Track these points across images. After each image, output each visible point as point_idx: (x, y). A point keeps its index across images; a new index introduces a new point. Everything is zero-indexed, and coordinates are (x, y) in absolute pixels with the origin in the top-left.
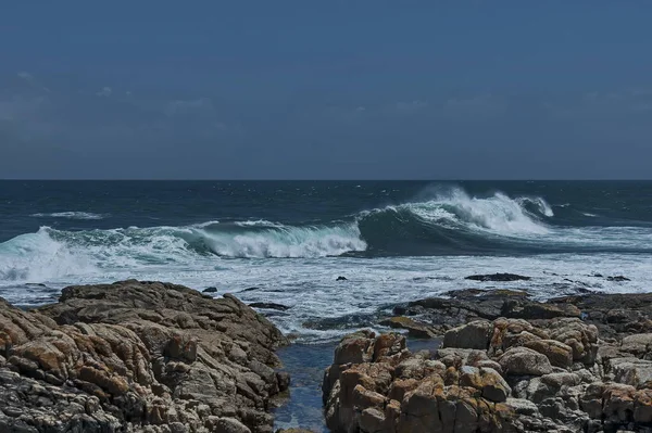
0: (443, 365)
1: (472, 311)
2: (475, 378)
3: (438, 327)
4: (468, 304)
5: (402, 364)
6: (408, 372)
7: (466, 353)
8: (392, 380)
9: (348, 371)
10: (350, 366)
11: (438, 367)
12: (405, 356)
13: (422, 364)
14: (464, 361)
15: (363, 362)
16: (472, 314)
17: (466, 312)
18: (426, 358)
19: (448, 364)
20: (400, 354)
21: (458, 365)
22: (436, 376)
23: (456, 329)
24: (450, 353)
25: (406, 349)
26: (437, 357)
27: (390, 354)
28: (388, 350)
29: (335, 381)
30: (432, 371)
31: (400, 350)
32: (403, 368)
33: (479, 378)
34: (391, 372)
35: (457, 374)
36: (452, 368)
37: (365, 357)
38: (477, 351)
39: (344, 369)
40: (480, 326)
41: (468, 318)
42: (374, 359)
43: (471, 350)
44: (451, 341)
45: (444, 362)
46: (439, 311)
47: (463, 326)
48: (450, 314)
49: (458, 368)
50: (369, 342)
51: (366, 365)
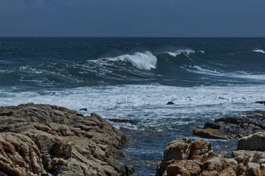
0: (236, 162)
1: (257, 125)
2: (257, 172)
3: (235, 136)
4: (255, 120)
5: (209, 161)
6: (212, 166)
7: (252, 154)
8: (202, 171)
9: (172, 165)
10: (173, 162)
11: (233, 163)
12: (211, 155)
13: (222, 161)
14: (251, 159)
15: (182, 159)
16: (257, 127)
17: (253, 125)
18: (225, 157)
19: (239, 161)
20: (207, 154)
21: (246, 162)
22: (230, 169)
23: (246, 138)
24: (241, 154)
25: (212, 151)
26: (233, 156)
27: (200, 154)
28: (199, 151)
29: (163, 172)
30: (228, 165)
31: (207, 152)
32: (209, 163)
33: (259, 171)
34: (201, 166)
35: (245, 168)
36: (241, 164)
37: (184, 156)
38: (260, 153)
39: (169, 164)
40: (262, 135)
41: (254, 130)
42: (190, 157)
43: (256, 152)
44: (242, 145)
45: (237, 160)
46: (235, 125)
47: (251, 136)
48: (243, 127)
49: (245, 164)
50: (187, 146)
51: (184, 161)
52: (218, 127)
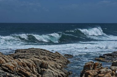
0: (111, 71)
3: (111, 61)
6: (102, 72)
8: (98, 74)
9: (87, 72)
10: (87, 71)
11: (110, 71)
12: (102, 68)
18: (107, 69)
20: (100, 68)
22: (109, 74)
23: (115, 61)
24: (113, 68)
25: (102, 66)
26: (110, 68)
27: (97, 68)
28: (97, 67)
29: (83, 74)
30: (108, 72)
31: (100, 67)
32: (101, 71)
34: (98, 72)
35: (115, 73)
36: (113, 72)
37: (91, 68)
39: (85, 71)
42: (94, 69)
44: (114, 64)
45: (112, 70)
46: (111, 57)
48: (114, 58)
49: (115, 72)
50: (92, 65)
51: (91, 70)
52: (104, 57)
